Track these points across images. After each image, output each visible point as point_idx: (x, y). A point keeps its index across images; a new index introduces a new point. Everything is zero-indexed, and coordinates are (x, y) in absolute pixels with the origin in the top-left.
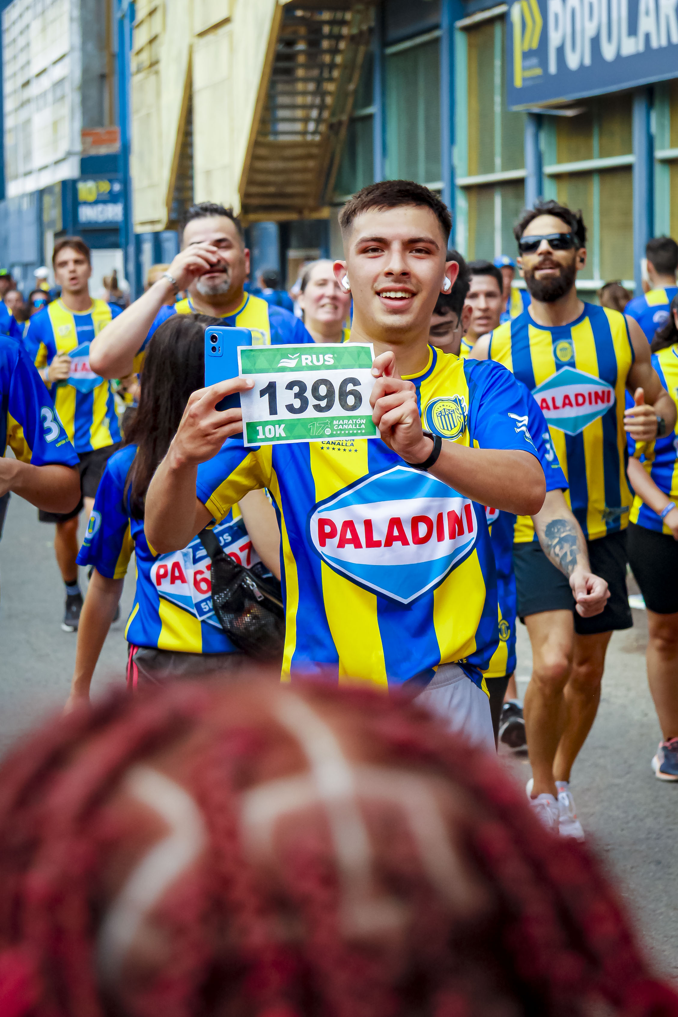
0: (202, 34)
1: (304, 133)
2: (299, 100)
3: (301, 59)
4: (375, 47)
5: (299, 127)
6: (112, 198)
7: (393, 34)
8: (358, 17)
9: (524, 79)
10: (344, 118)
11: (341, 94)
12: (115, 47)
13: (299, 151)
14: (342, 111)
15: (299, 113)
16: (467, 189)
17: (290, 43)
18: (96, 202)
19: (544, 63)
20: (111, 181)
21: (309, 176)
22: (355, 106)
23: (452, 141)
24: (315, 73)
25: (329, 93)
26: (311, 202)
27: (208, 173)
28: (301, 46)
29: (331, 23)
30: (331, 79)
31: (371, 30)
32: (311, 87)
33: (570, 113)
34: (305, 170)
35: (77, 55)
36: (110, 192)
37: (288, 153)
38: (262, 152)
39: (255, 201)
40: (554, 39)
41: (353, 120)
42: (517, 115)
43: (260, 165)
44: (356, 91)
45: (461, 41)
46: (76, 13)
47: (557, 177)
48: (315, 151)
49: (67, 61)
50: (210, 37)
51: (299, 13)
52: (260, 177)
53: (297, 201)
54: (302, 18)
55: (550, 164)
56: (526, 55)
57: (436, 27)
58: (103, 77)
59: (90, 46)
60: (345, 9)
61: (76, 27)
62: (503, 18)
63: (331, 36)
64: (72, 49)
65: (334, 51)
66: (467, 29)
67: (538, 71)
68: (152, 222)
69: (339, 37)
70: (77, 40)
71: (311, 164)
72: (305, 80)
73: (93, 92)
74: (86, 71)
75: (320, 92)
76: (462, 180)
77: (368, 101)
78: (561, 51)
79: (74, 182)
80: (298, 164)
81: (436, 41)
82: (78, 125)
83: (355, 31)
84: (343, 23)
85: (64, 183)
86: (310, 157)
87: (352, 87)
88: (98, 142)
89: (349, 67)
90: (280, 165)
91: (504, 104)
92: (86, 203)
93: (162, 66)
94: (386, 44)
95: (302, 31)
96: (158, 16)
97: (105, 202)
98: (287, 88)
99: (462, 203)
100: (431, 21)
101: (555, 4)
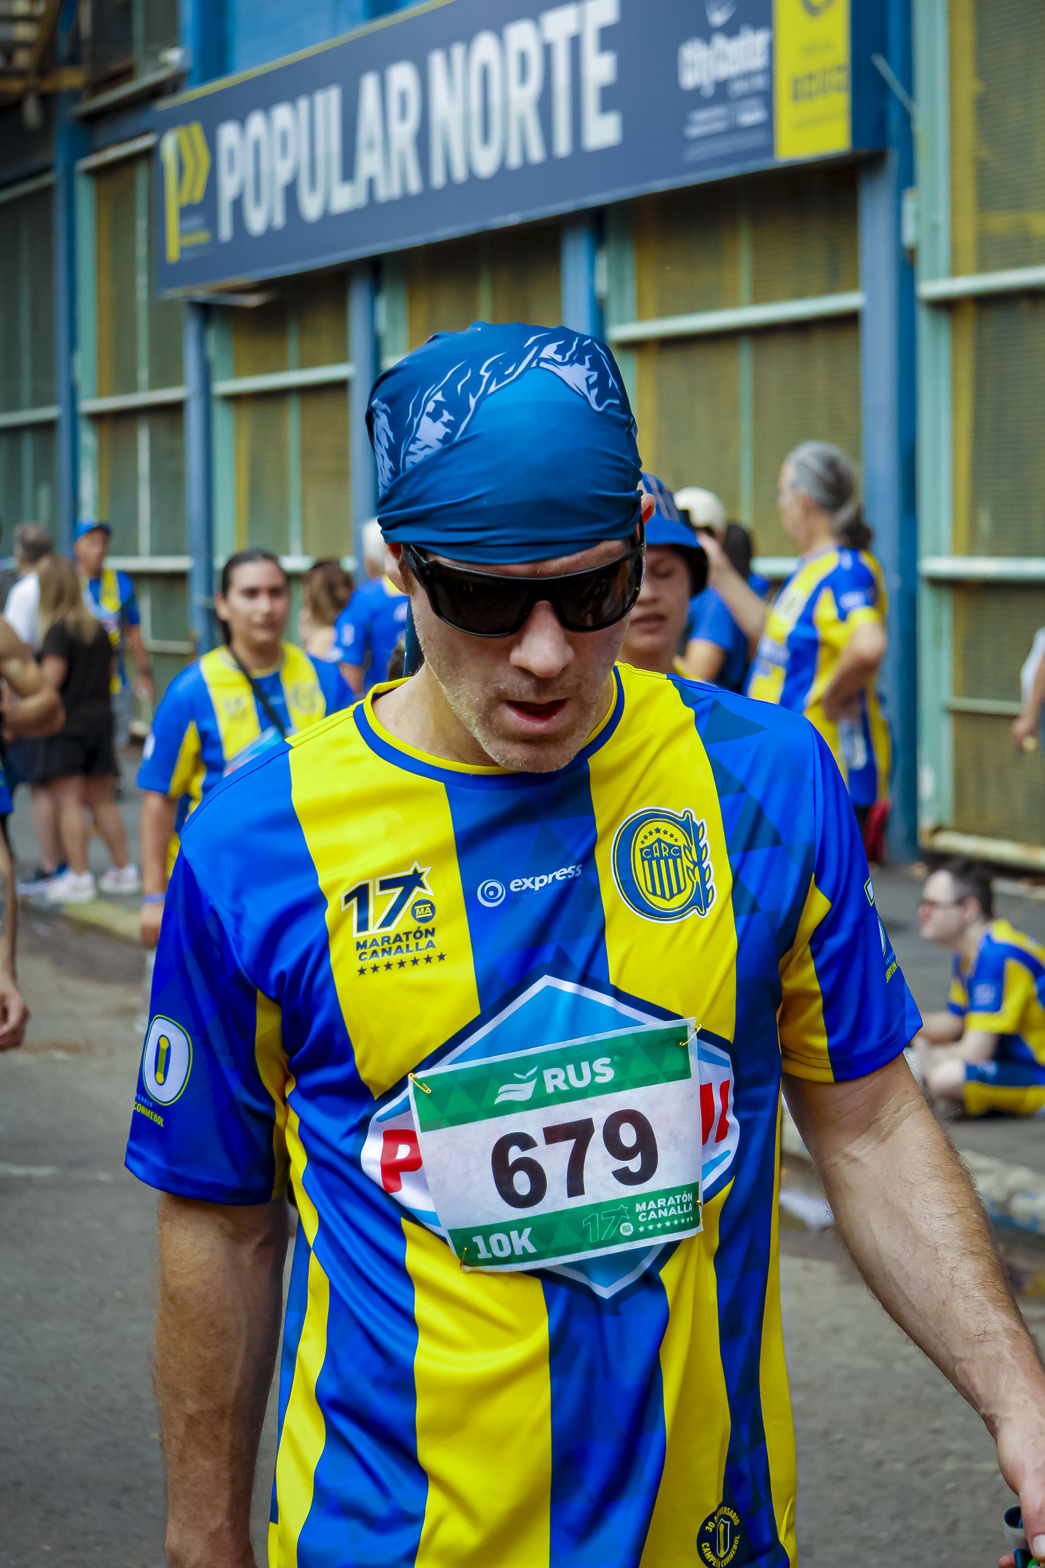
9: (183, 250)
16: (97, 418)
19: (212, 223)
23: (74, 345)
33: (253, 301)
40: (228, 187)
42: (171, 304)
45: (84, 192)
47: (235, 399)
55: (225, 377)
56: (185, 212)
57: (47, 169)
62: (150, 155)
66: (93, 173)
67: (202, 237)
76: (89, 404)
78: (238, 205)
81: (47, 191)
91: (152, 287)
99: (88, 439)
100: (38, 161)
101: (228, 134)
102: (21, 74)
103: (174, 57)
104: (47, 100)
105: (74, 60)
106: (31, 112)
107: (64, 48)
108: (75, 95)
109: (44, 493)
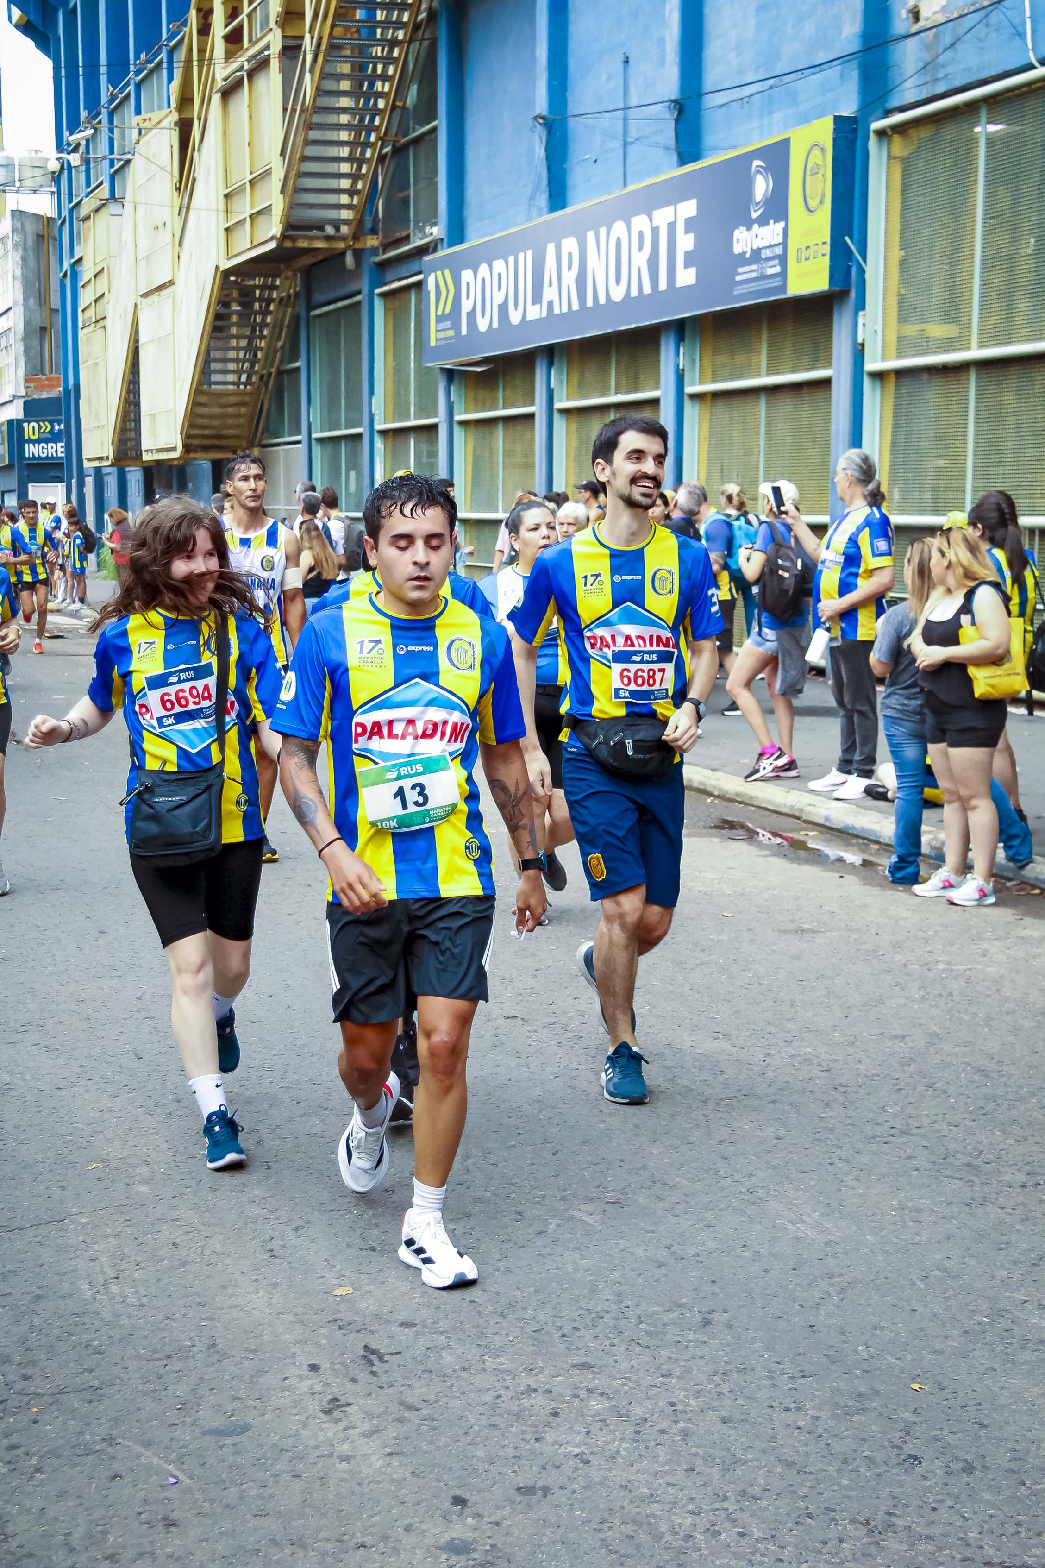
0: (145, 295)
1: (237, 383)
2: (232, 355)
3: (234, 318)
4: (302, 309)
5: (231, 378)
6: (54, 437)
7: (317, 298)
8: (288, 282)
9: (437, 340)
10: (273, 370)
11: (271, 351)
12: (56, 303)
13: (232, 399)
14: (272, 366)
15: (232, 366)
16: (383, 433)
17: (226, 304)
18: (39, 441)
19: (457, 326)
20: (51, 423)
21: (242, 421)
22: (282, 361)
23: (372, 393)
24: (247, 331)
25: (261, 349)
26: (244, 444)
27: (153, 416)
28: (235, 307)
29: (262, 288)
30: (262, 337)
31: (297, 294)
32: (243, 343)
33: (479, 369)
34: (239, 416)
35: (20, 310)
36: (52, 431)
37: (223, 400)
38: (203, 399)
39: (195, 442)
40: (466, 306)
41: (280, 373)
42: (430, 370)
43: (199, 410)
44: (283, 347)
45: (379, 306)
46: (18, 272)
47: (467, 424)
48: (247, 399)
49: (11, 313)
50: (154, 297)
51: (232, 278)
52: (201, 421)
53: (231, 442)
54: (236, 282)
55: (460, 414)
56: (439, 319)
57: (359, 293)
58: (43, 329)
59: (31, 302)
60: (275, 276)
61: (19, 284)
62: (419, 285)
63: (261, 300)
64: (16, 303)
65: (265, 313)
66: (384, 295)
67: (451, 333)
68: (100, 459)
69: (269, 301)
70: (20, 297)
71: (243, 410)
72: (238, 337)
73: (35, 343)
74: (28, 324)
75: (251, 348)
76: (378, 427)
77: (295, 357)
78: (472, 315)
79: (20, 422)
80: (230, 410)
81: (359, 303)
82: (21, 372)
83: (284, 294)
84: (273, 287)
85: (10, 422)
86: (243, 404)
87: (280, 344)
88: (40, 388)
89: (277, 326)
90: (216, 410)
91: (419, 361)
92: (30, 441)
93: (108, 323)
94: (310, 307)
95: (235, 294)
96: (103, 278)
97: (47, 441)
98: (220, 344)
99: (379, 444)
100: (353, 287)
101: (467, 275)
102: (344, 239)
103: (436, 231)
104: (358, 254)
105: (374, 231)
106: (349, 260)
107: (368, 225)
108: (374, 251)
109: (353, 474)
